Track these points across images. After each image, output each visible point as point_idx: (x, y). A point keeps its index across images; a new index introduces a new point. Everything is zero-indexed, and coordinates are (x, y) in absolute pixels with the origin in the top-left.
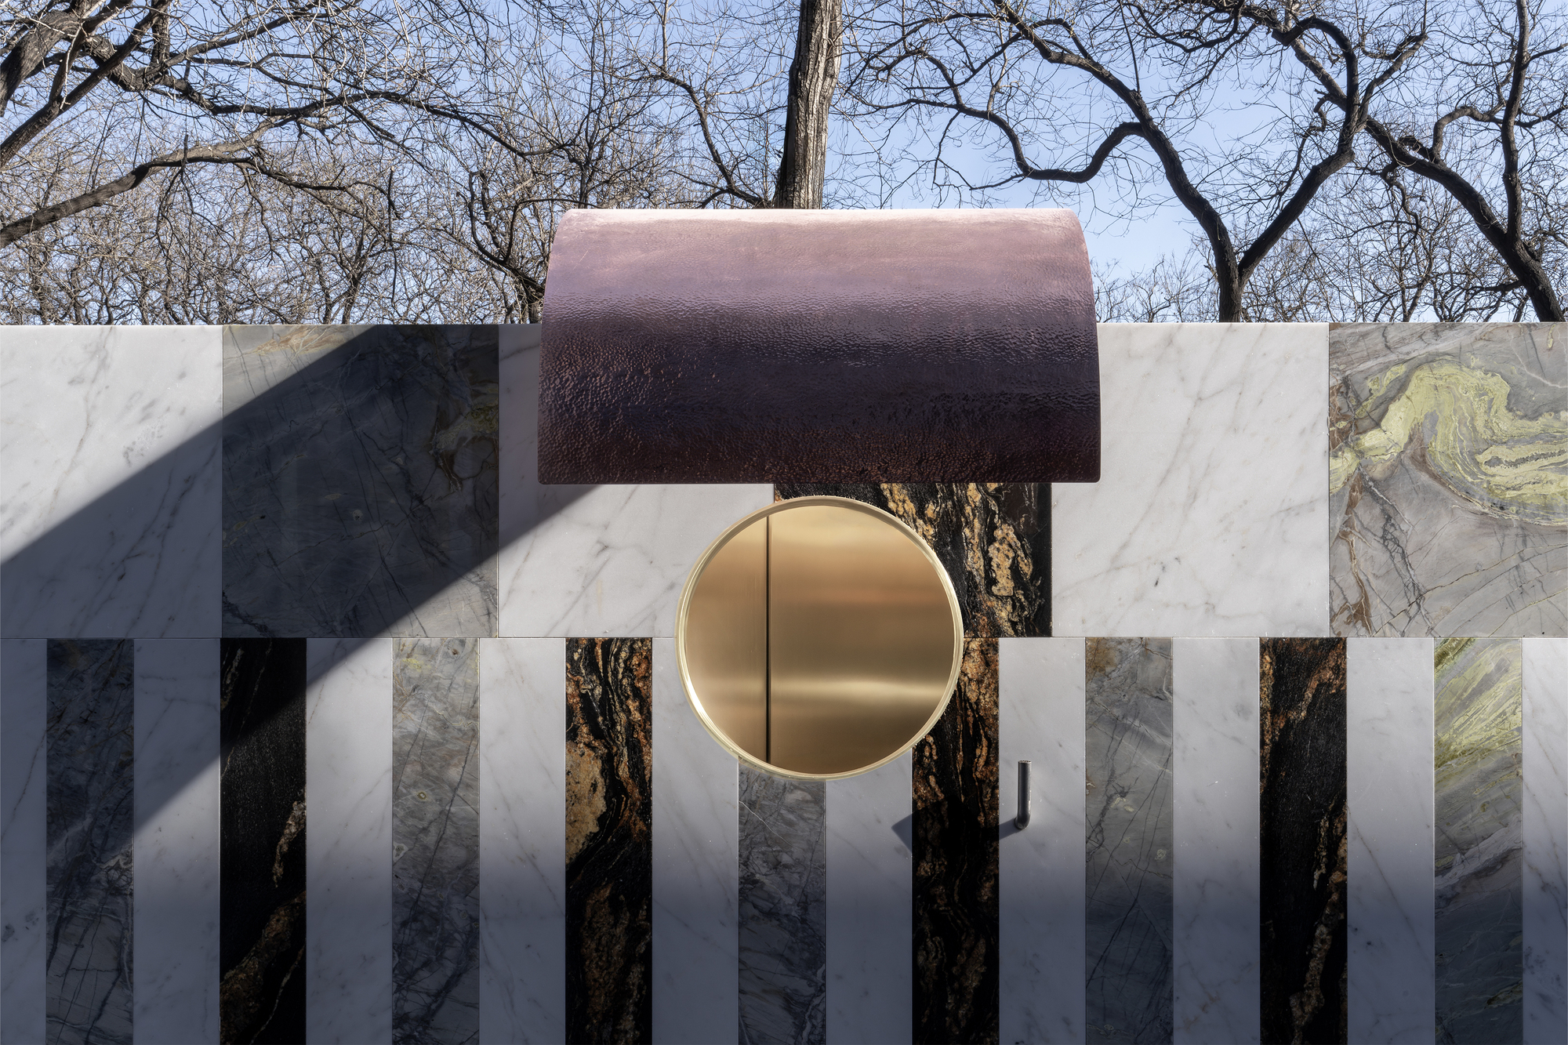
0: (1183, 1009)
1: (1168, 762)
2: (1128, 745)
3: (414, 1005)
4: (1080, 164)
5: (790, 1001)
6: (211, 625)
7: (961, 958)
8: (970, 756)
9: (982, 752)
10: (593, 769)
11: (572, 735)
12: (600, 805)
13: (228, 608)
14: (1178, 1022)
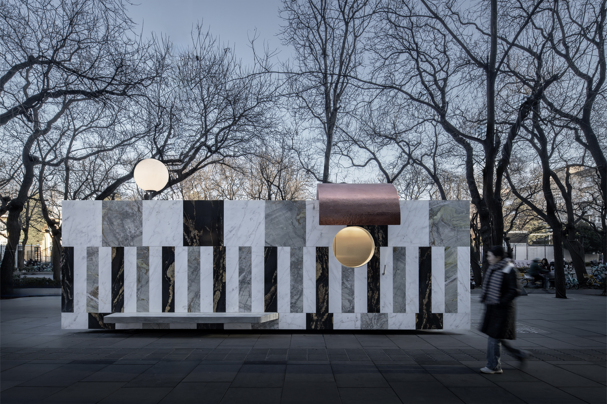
0: (407, 302)
1: (405, 265)
2: (399, 263)
3: (293, 301)
4: (363, 164)
5: (349, 300)
6: (263, 245)
7: (374, 294)
8: (376, 264)
9: (377, 264)
10: (320, 266)
11: (317, 261)
12: (321, 271)
13: (266, 242)
14: (406, 303)
